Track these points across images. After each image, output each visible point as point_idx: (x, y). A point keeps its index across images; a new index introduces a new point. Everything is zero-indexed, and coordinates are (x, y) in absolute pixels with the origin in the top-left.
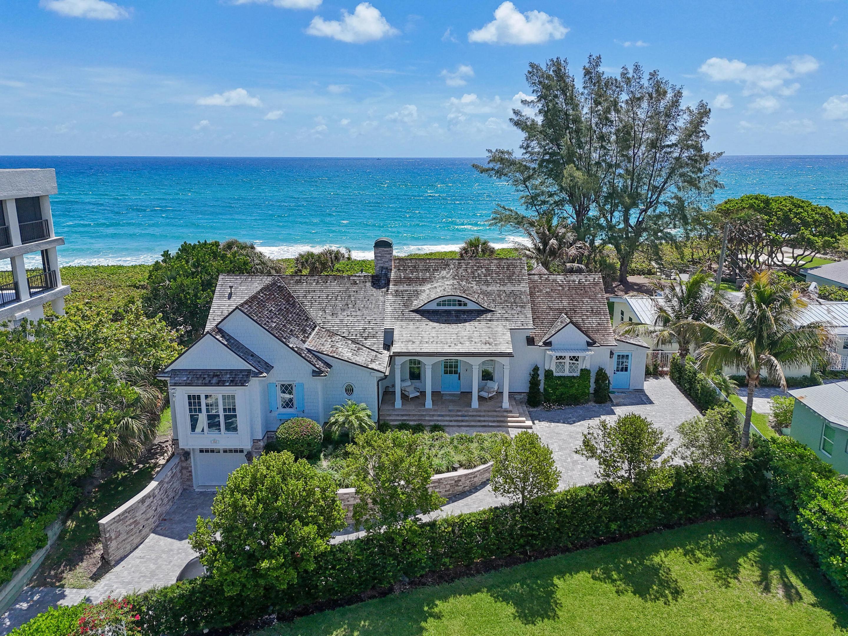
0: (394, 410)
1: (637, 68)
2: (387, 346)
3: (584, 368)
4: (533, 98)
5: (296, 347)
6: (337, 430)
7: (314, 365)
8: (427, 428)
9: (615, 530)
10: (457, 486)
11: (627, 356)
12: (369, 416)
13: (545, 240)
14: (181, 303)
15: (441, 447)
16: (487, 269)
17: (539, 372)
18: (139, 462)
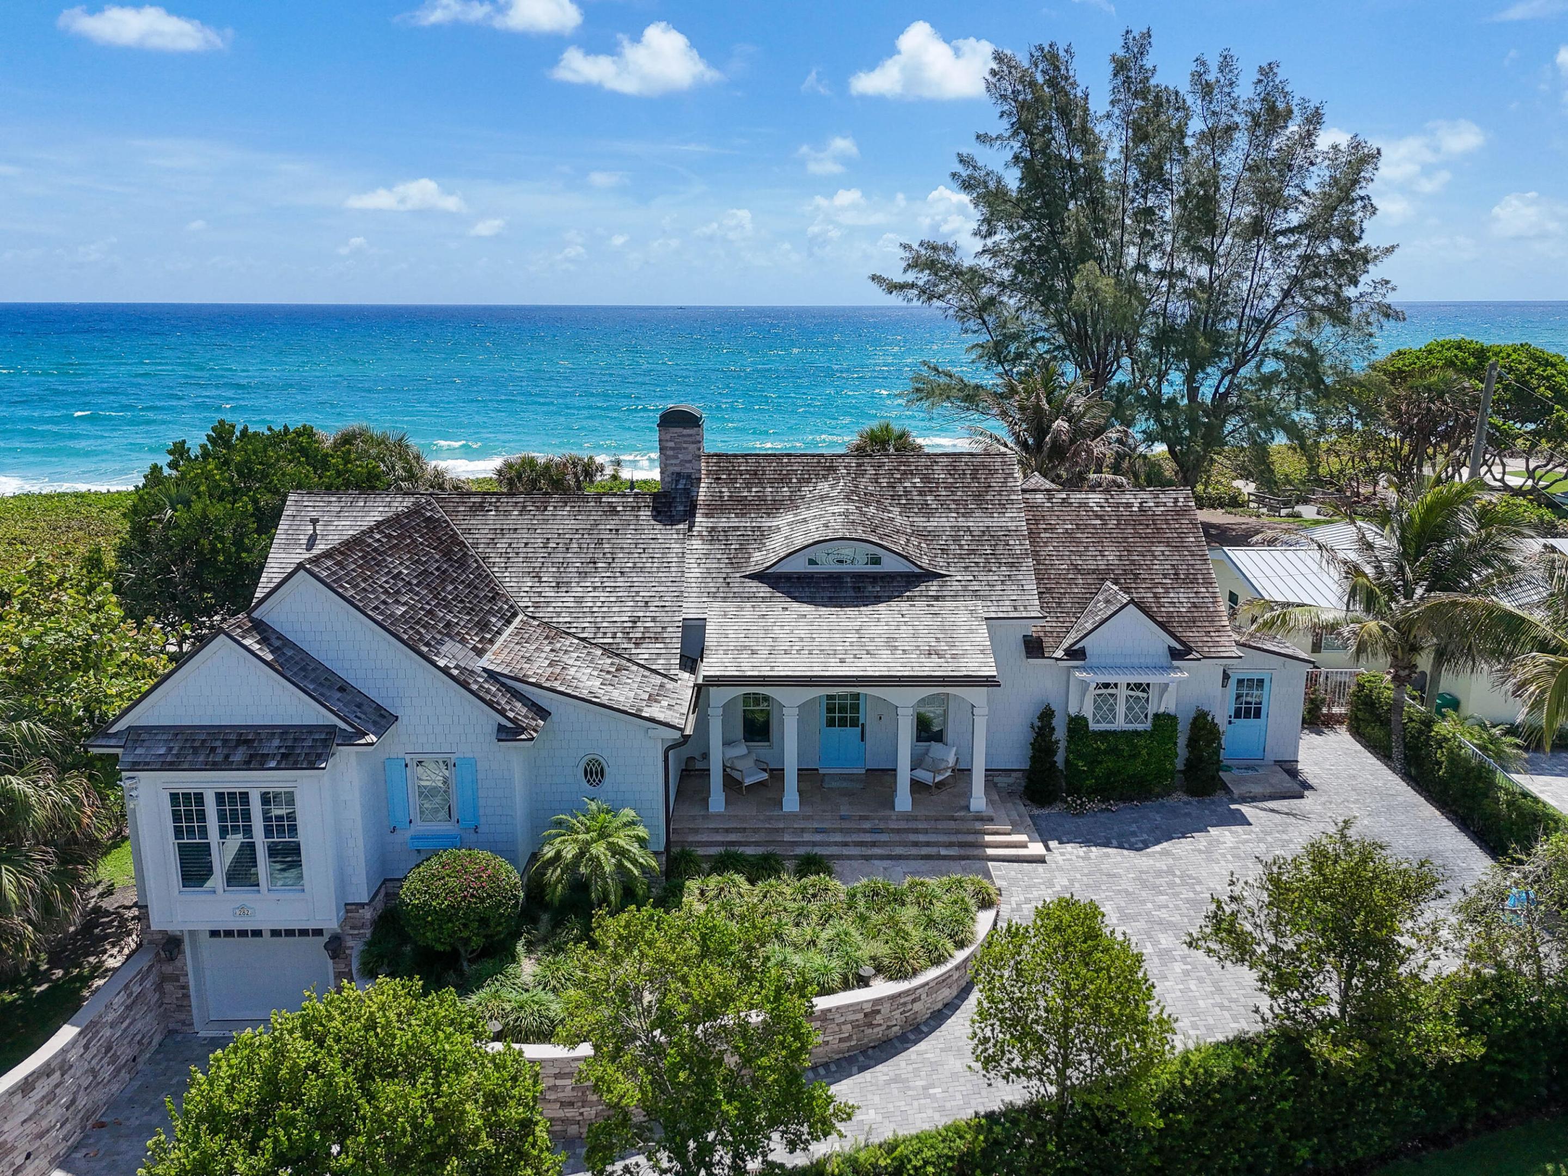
0: (706, 817)
1: (1226, 63)
2: (690, 662)
3: (1162, 710)
4: (1003, 127)
5: (456, 667)
6: (559, 881)
7: (502, 713)
8: (787, 864)
9: (1305, 1161)
10: (870, 1025)
11: (1261, 681)
12: (642, 842)
13: (1040, 422)
14: (205, 562)
15: (825, 919)
16: (926, 479)
17: (1055, 722)
18: (53, 964)
